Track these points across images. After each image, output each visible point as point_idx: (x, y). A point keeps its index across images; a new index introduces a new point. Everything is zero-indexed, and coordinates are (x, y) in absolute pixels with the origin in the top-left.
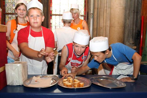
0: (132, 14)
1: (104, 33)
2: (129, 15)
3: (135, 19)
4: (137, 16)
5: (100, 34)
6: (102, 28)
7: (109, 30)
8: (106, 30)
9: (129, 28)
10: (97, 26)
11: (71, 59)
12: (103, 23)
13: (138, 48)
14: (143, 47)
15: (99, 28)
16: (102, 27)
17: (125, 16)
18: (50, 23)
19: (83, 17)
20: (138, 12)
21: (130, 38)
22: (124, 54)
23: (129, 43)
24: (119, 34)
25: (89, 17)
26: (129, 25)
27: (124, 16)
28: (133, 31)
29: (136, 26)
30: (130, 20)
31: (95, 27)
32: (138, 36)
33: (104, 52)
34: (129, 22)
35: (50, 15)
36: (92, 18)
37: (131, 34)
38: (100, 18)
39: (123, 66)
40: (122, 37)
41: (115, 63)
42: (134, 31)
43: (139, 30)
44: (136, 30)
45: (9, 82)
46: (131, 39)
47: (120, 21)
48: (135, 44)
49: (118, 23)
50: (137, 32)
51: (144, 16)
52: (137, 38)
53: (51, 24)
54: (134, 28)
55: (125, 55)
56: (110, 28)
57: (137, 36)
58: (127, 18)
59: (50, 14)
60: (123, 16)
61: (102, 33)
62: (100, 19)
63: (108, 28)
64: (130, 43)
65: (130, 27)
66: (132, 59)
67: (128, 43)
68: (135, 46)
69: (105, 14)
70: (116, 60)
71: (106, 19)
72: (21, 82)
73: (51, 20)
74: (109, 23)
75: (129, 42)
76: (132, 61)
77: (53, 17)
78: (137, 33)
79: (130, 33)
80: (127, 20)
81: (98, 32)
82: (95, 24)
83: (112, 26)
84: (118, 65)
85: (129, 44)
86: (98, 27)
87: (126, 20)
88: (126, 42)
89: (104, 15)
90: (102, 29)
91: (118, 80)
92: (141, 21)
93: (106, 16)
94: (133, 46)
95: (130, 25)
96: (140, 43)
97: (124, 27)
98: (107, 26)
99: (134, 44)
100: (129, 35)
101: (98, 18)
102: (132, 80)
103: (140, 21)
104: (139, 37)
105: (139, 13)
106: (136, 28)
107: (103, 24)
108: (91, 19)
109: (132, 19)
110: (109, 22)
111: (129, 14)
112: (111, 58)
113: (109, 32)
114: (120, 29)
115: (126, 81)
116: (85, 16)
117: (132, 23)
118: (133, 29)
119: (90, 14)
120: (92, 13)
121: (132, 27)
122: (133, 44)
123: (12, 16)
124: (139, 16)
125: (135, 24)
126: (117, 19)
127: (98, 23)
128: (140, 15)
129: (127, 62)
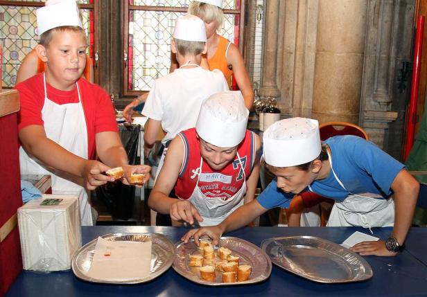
0: (388, 8)
1: (297, 70)
2: (378, 14)
3: (396, 26)
4: (402, 15)
5: (284, 71)
6: (291, 53)
7: (313, 61)
8: (303, 61)
9: (378, 55)
10: (277, 46)
11: (199, 172)
12: (296, 38)
13: (402, 118)
14: (418, 113)
15: (283, 54)
16: (293, 50)
17: (366, 17)
18: (129, 35)
19: (232, 15)
20: (406, 4)
21: (377, 85)
22: (366, 171)
23: (376, 101)
24: (345, 76)
25: (252, 18)
26: (375, 45)
27: (363, 17)
28: (388, 64)
29: (399, 47)
30: (380, 28)
31: (271, 50)
32: (403, 79)
33: (305, 167)
34: (378, 35)
35: (129, 10)
36: (261, 22)
37: (382, 74)
38: (287, 21)
39: (363, 202)
40: (353, 85)
41: (338, 194)
42: (392, 64)
43: (409, 60)
44: (396, 60)
45: (30, 263)
46: (382, 89)
47: (348, 35)
48: (392, 105)
49: (344, 40)
50: (401, 67)
51: (424, 18)
52: (401, 87)
53: (130, 38)
54: (393, 55)
55: (369, 175)
56: (316, 54)
57: (401, 78)
58: (371, 24)
59: (129, 4)
60: (359, 20)
61: (292, 70)
62: (287, 25)
63: (311, 56)
64: (379, 103)
65: (380, 51)
66: (391, 190)
67: (373, 103)
68: (393, 110)
69: (302, 7)
70: (342, 185)
71: (305, 25)
72: (66, 261)
73: (131, 23)
74: (315, 39)
75: (374, 97)
76: (390, 192)
77: (138, 15)
78: (402, 70)
79: (379, 69)
80: (372, 29)
81: (279, 67)
82: (271, 40)
83: (324, 50)
84: (347, 200)
85: (377, 104)
86: (280, 50)
87: (368, 30)
88: (367, 99)
89: (300, 13)
90: (293, 56)
91: (347, 251)
92: (415, 31)
93: (306, 17)
94: (388, 111)
95: (379, 46)
96: (408, 100)
97: (362, 51)
98: (309, 47)
99: (390, 106)
100: (376, 75)
101: (280, 20)
102: (390, 250)
103: (410, 32)
104: (406, 83)
105: (408, 6)
106: (397, 54)
107: (294, 41)
108: (257, 25)
109: (386, 27)
110: (314, 35)
111: (379, 10)
112: (327, 180)
113: (313, 67)
114: (349, 58)
115: (373, 253)
116: (239, 14)
117: (385, 37)
118: (389, 59)
119: (253, 7)
120: (260, 5)
121: (385, 51)
122: (388, 103)
123: (6, 11)
124: (407, 17)
125: (394, 42)
126: (340, 28)
127: (280, 37)
128: (412, 11)
129: (375, 192)
